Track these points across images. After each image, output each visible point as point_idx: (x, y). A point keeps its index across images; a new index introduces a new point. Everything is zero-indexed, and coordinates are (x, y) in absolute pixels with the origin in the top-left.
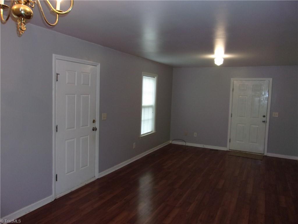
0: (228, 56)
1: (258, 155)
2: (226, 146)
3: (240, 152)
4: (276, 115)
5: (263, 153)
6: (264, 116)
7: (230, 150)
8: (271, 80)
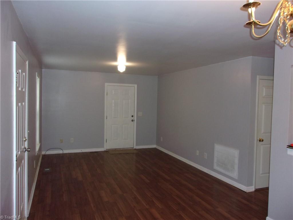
0: (130, 64)
1: (129, 150)
2: (103, 147)
3: (115, 150)
4: (140, 114)
5: (133, 147)
6: (132, 116)
7: (107, 149)
8: (136, 86)
